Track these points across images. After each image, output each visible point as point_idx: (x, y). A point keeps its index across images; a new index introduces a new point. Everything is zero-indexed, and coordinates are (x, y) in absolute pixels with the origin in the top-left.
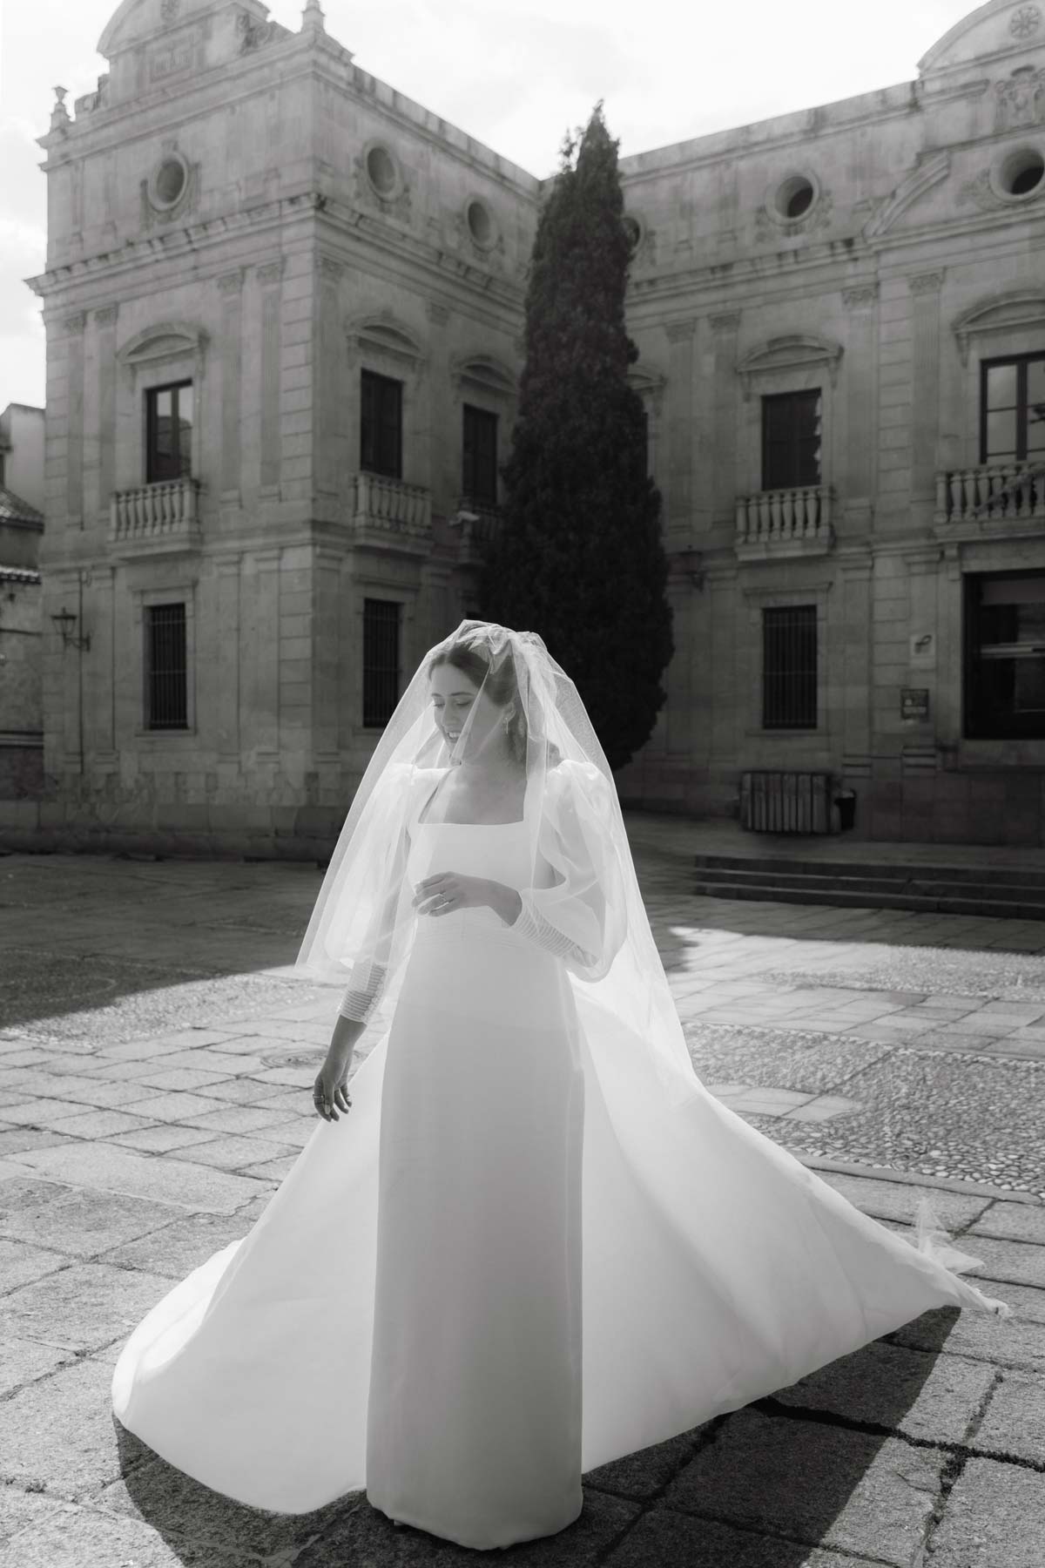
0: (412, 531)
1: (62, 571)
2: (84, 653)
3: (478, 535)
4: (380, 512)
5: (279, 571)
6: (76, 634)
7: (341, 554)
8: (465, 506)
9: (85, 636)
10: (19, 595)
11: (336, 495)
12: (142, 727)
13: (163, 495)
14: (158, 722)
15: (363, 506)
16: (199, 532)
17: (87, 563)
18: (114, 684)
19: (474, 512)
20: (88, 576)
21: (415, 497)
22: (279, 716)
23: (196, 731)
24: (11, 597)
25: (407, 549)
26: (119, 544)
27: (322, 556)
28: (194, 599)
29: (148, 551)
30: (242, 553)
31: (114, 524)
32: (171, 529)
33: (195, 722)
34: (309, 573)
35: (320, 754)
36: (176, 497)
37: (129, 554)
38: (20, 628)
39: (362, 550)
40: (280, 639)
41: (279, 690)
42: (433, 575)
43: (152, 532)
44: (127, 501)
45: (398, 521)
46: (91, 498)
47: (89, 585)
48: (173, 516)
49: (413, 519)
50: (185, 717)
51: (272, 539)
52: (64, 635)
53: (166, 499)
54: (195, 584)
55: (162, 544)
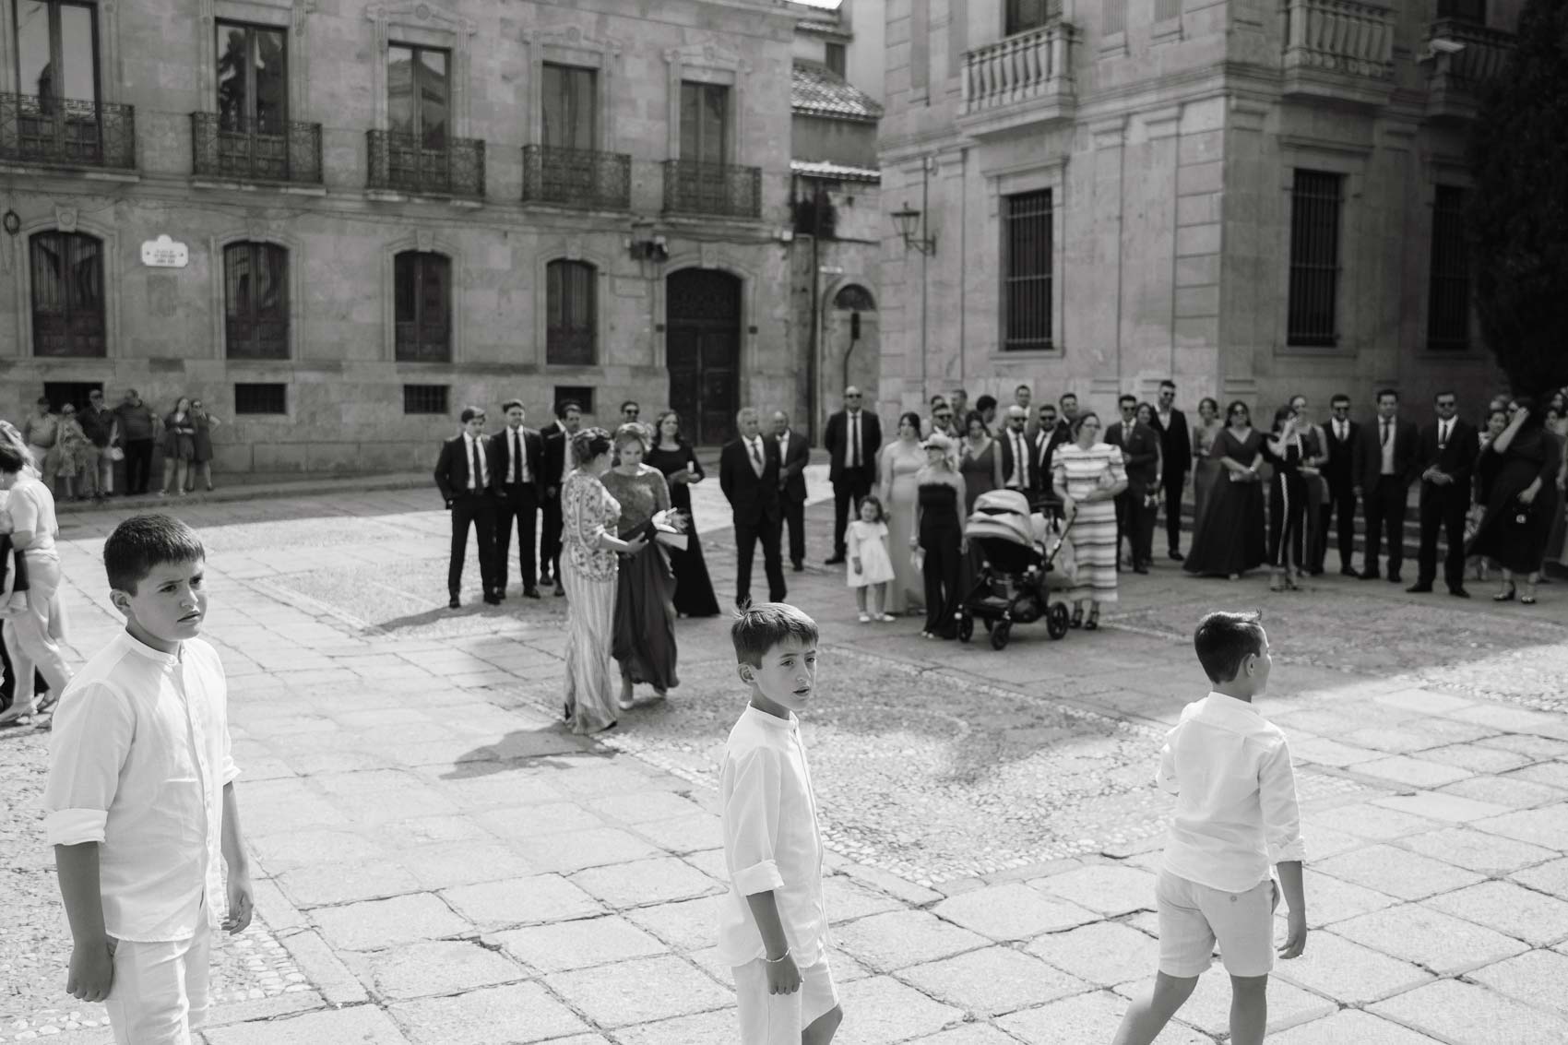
0: (1366, 70)
1: (905, 159)
2: (929, 258)
3: (1460, 72)
4: (1320, 45)
5: (1178, 135)
6: (919, 235)
7: (1267, 107)
8: (1442, 31)
9: (929, 238)
10: (858, 198)
11: (1259, 25)
12: (996, 348)
13: (1026, 49)
14: (1016, 341)
15: (1297, 38)
16: (1072, 94)
17: (933, 146)
18: (963, 295)
19: (1454, 39)
20: (934, 162)
21: (1370, 21)
22: (1173, 330)
23: (1064, 353)
24: (850, 201)
25: (1357, 97)
26: (972, 118)
27: (1238, 111)
28: (1064, 183)
29: (1006, 124)
30: (1127, 116)
31: (965, 93)
32: (1035, 92)
33: (1063, 341)
34: (1221, 133)
35: (1228, 381)
36: (1043, 50)
37: (983, 129)
38: (857, 237)
39: (1293, 101)
40: (1177, 227)
41: (1174, 294)
42: (1391, 133)
43: (1012, 98)
44: (982, 62)
45: (1345, 57)
46: (939, 64)
47: (935, 174)
48: (1039, 74)
49: (1367, 53)
50: (1050, 334)
51: (1170, 94)
52: (906, 235)
53: (1031, 53)
54: (1065, 162)
55: (1024, 112)
